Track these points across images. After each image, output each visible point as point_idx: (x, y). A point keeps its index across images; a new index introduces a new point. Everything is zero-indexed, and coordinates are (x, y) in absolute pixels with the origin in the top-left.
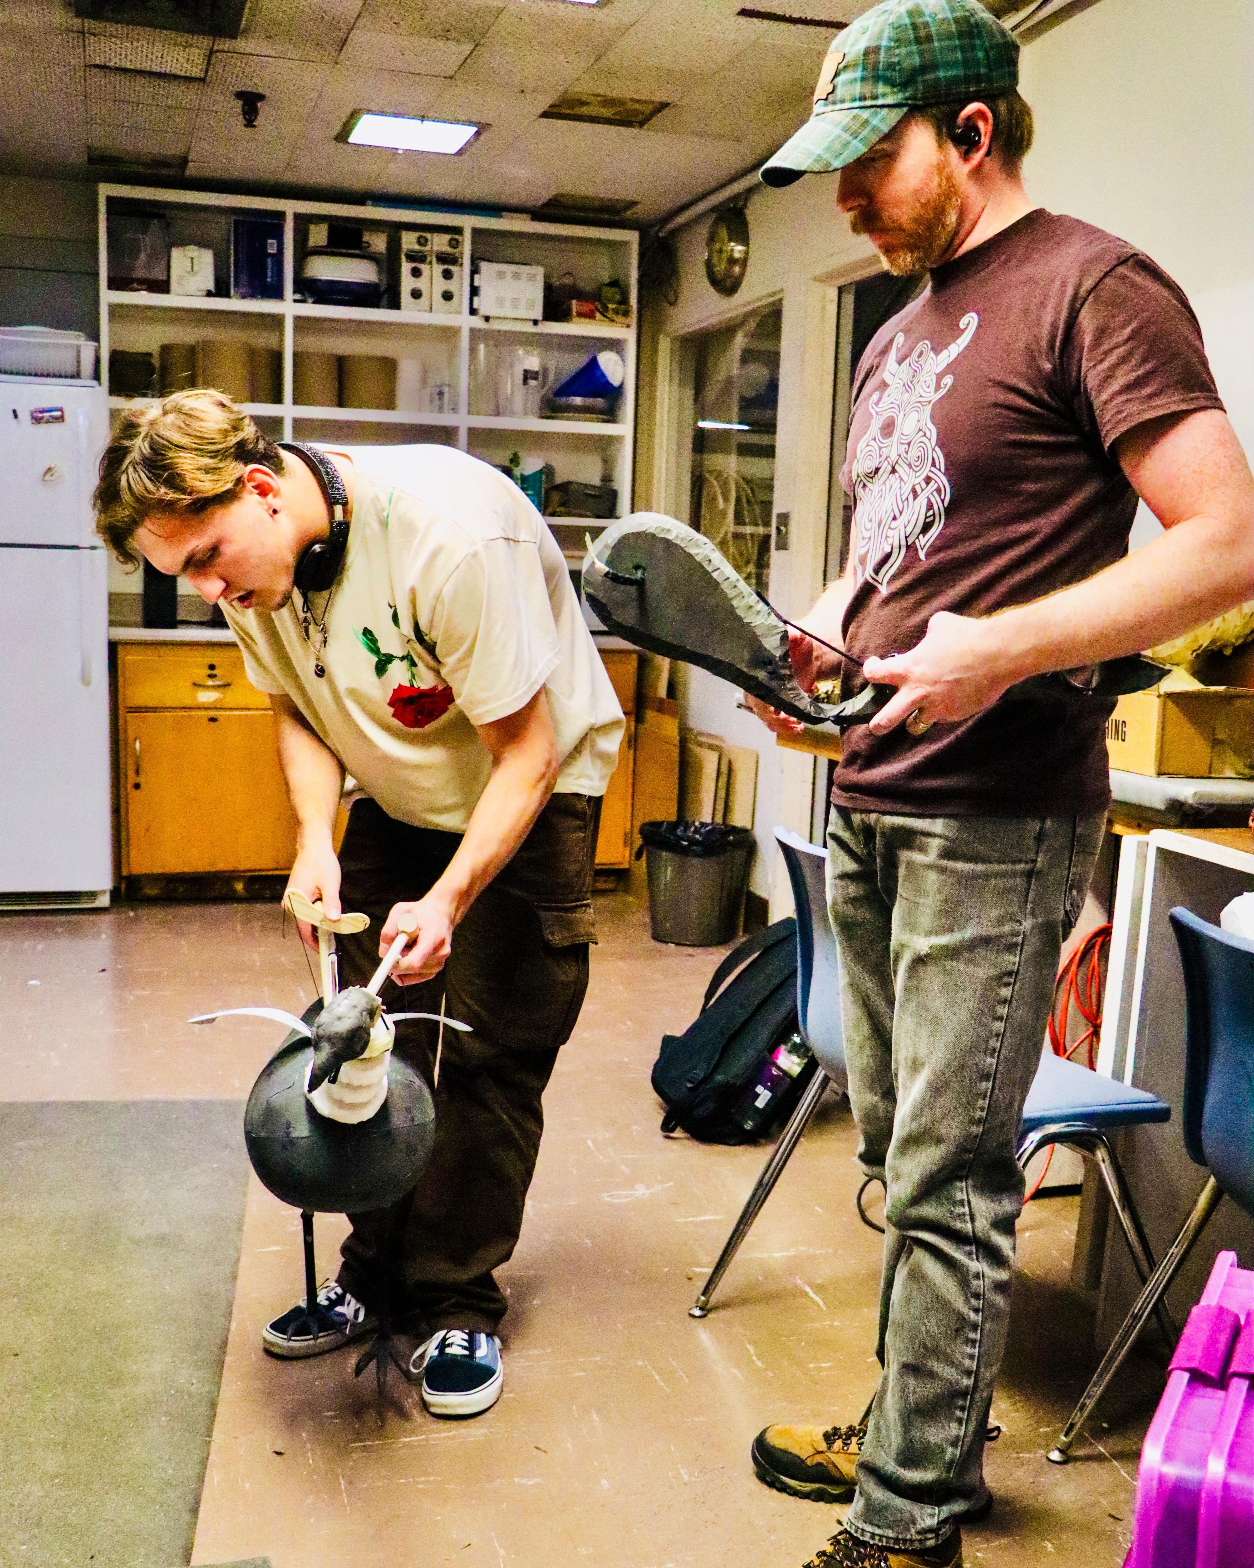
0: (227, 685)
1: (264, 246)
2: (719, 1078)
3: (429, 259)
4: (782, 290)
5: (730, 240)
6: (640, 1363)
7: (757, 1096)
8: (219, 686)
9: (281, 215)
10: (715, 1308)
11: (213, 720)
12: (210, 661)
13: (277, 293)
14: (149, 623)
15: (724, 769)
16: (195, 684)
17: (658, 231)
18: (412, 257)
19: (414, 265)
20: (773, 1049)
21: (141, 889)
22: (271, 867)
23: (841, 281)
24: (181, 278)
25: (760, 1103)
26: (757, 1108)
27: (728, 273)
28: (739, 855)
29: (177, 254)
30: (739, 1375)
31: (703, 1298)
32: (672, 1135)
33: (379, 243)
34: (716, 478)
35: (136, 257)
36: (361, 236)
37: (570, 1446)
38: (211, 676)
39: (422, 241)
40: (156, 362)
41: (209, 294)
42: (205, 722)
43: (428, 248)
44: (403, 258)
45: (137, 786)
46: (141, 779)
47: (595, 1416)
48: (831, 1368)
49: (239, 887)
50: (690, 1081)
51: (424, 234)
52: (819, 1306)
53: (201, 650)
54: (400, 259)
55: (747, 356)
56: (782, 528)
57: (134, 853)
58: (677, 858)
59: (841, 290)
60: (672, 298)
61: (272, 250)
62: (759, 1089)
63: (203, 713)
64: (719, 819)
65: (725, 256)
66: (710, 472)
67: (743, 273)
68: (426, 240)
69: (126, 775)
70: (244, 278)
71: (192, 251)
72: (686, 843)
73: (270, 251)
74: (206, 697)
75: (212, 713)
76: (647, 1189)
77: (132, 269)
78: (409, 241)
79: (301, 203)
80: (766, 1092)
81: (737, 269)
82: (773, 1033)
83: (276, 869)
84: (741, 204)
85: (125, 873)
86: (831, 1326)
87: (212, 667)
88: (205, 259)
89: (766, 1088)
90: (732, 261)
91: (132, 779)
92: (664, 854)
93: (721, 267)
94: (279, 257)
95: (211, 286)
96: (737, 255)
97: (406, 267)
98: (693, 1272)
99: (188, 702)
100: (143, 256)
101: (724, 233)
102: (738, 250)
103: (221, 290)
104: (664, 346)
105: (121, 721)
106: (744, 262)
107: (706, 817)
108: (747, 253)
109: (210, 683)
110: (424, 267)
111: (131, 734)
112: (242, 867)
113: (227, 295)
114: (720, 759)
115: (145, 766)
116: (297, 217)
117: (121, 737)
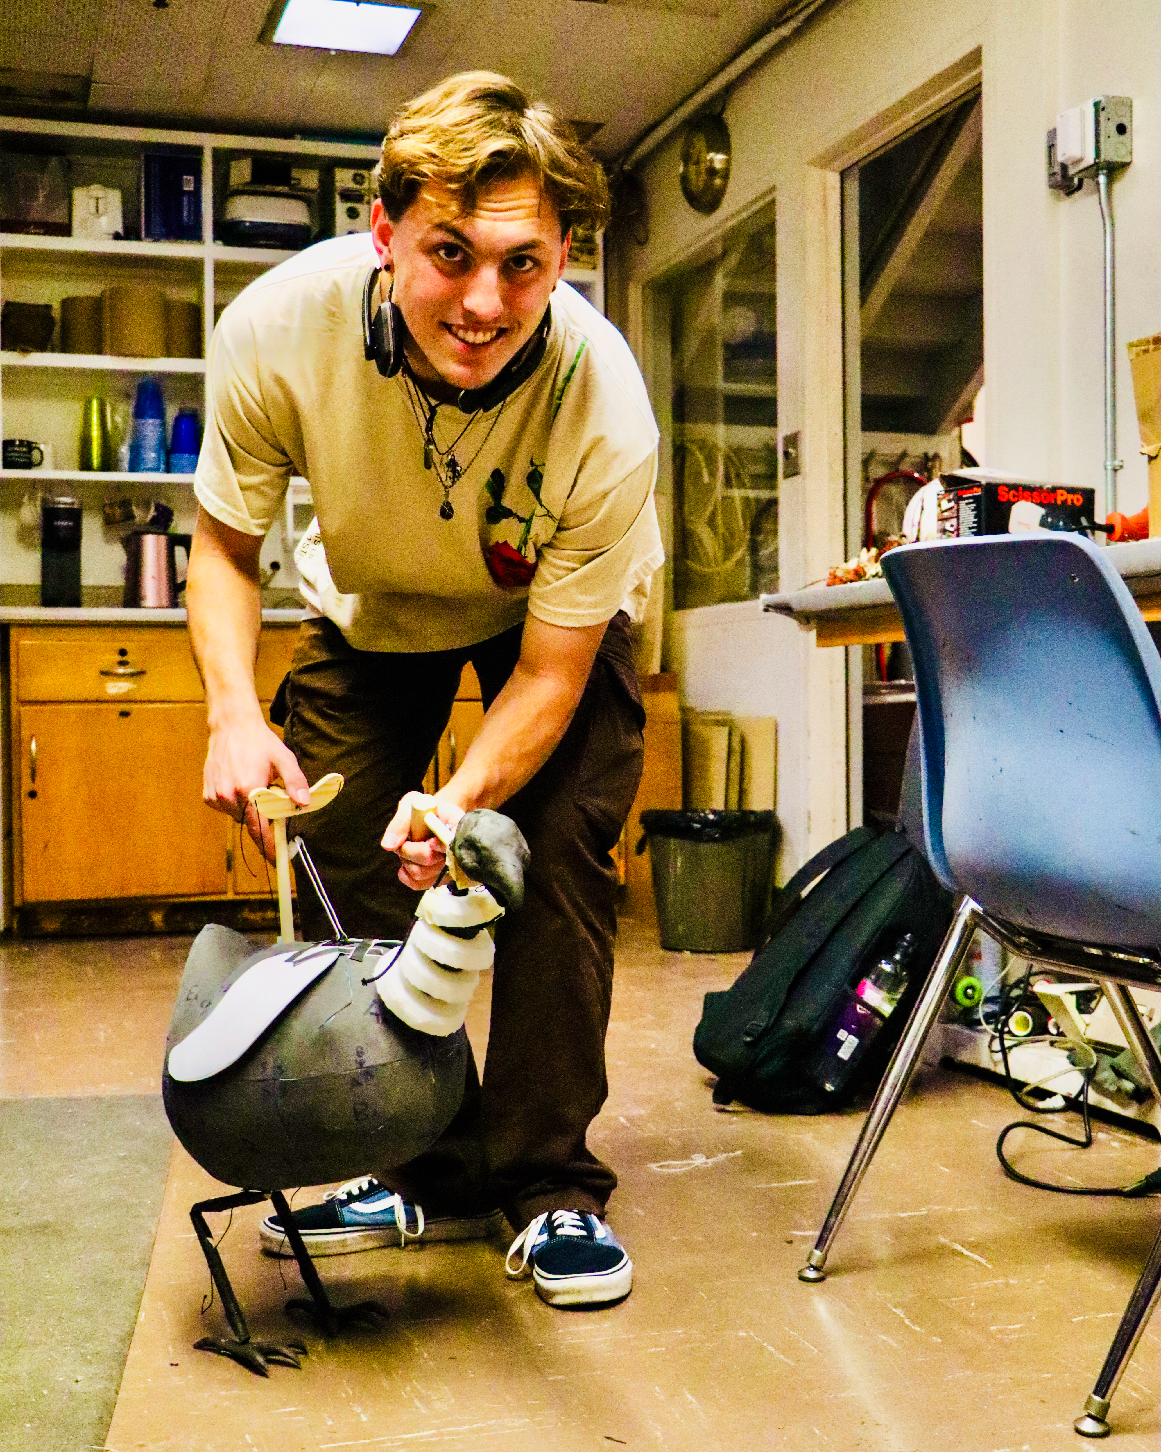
0: (142, 673)
1: (180, 184)
2: (789, 1023)
3: (366, 198)
4: (773, 189)
5: (708, 152)
6: (742, 1334)
7: (840, 1043)
8: (132, 675)
9: (198, 150)
10: (834, 1271)
11: (124, 714)
12: (122, 645)
13: (194, 234)
14: (48, 601)
15: (736, 746)
16: (103, 673)
17: (623, 164)
18: (348, 196)
19: (349, 205)
20: (856, 982)
21: (38, 923)
22: (196, 890)
23: (845, 161)
24: (84, 220)
25: (844, 1053)
26: (841, 1059)
27: (708, 186)
28: (764, 839)
29: (79, 195)
30: (892, 1342)
31: (818, 1253)
32: (728, 1108)
33: (310, 180)
34: (701, 449)
35: (33, 197)
36: (289, 173)
37: (659, 1434)
38: (122, 664)
39: (358, 179)
40: (56, 312)
41: (117, 237)
42: (115, 716)
43: (366, 186)
44: (338, 197)
45: (33, 794)
46: (37, 787)
47: (689, 1397)
48: (1021, 1330)
49: (157, 918)
50: (747, 1034)
51: (360, 172)
52: (980, 1263)
53: (109, 633)
54: (334, 198)
55: (731, 299)
56: (791, 450)
57: (28, 878)
58: (687, 844)
59: (843, 175)
60: (641, 235)
61: (189, 187)
62: (842, 1034)
63: (112, 706)
64: (734, 805)
65: (703, 167)
66: (693, 441)
67: (725, 185)
68: (363, 177)
69: (20, 779)
70: (156, 219)
71: (96, 190)
72: (697, 826)
73: (186, 189)
74: (116, 688)
75: (124, 707)
76: (708, 1157)
77: (28, 210)
78: (344, 178)
79: (220, 136)
80: (852, 1038)
81: (718, 181)
82: (853, 962)
83: (203, 894)
84: (718, 109)
85: (18, 902)
86: (1007, 1285)
87: (123, 652)
88: (113, 199)
89: (850, 1032)
90: (712, 172)
91: (26, 785)
92: (672, 841)
93: (698, 182)
94: (196, 195)
95: (120, 229)
96: (718, 166)
97: (341, 208)
98: (792, 1235)
99: (95, 695)
100: (41, 194)
101: (700, 143)
102: (718, 159)
103: (130, 233)
104: (635, 295)
105: (14, 714)
106: (726, 175)
107: (718, 804)
108: (728, 162)
109: (121, 670)
110: (361, 208)
111: (25, 734)
112: (162, 891)
113: (138, 238)
114: (730, 734)
115: (42, 769)
116: (217, 153)
117: (14, 736)
